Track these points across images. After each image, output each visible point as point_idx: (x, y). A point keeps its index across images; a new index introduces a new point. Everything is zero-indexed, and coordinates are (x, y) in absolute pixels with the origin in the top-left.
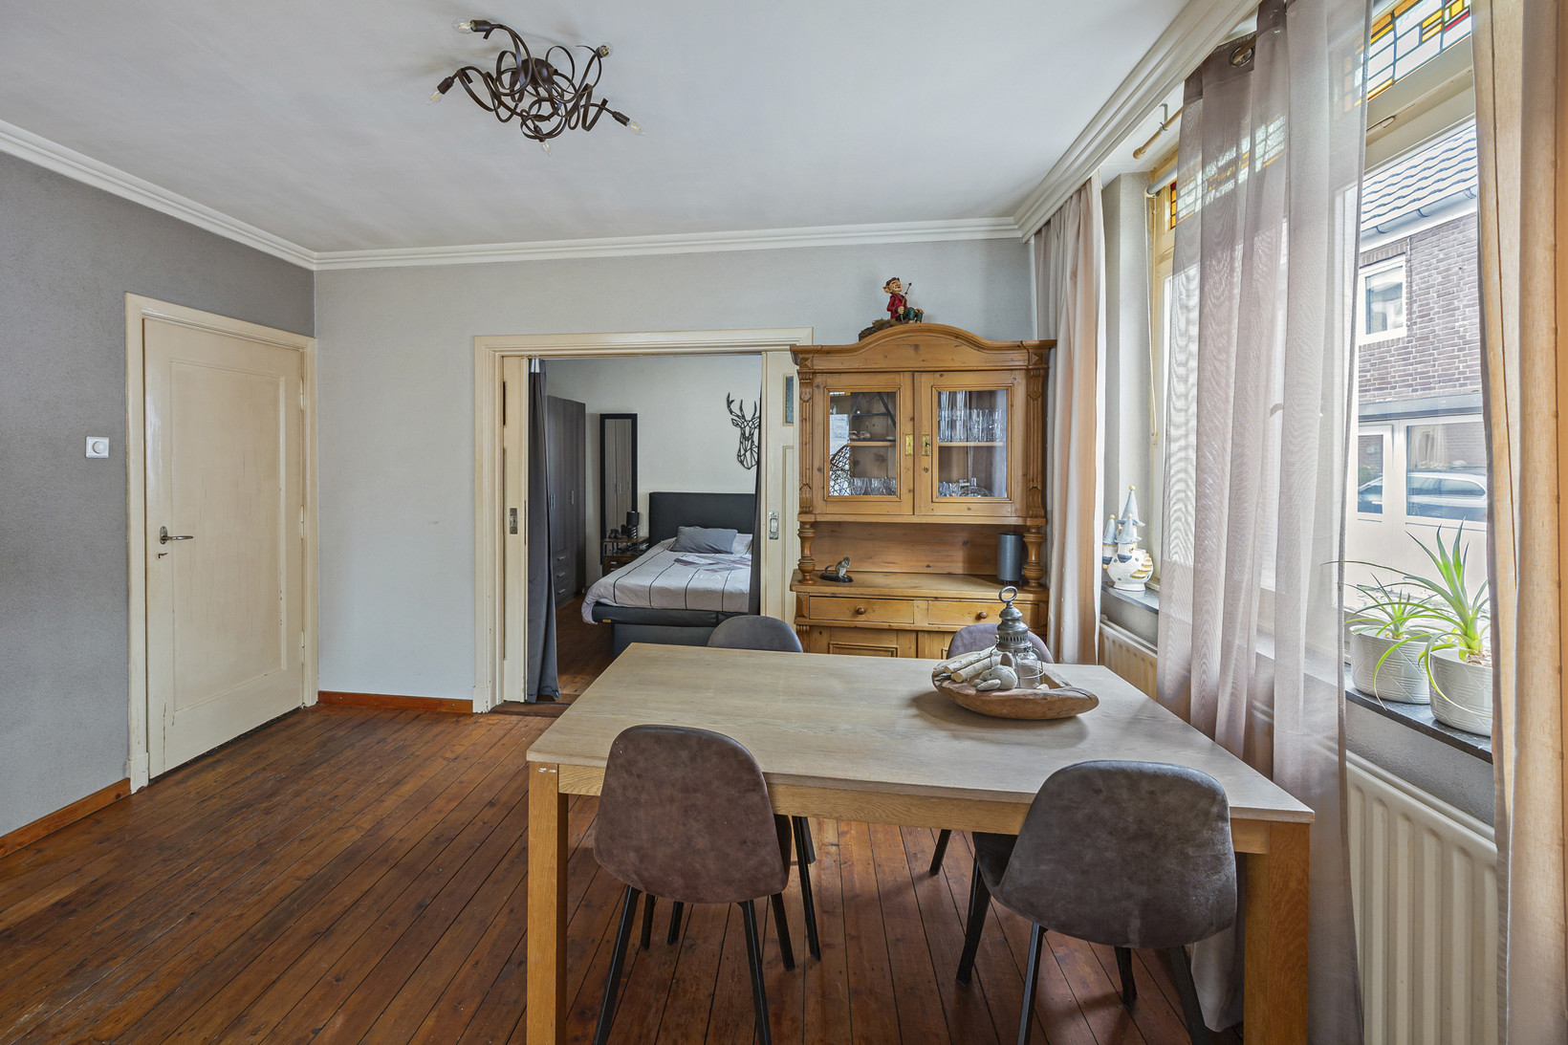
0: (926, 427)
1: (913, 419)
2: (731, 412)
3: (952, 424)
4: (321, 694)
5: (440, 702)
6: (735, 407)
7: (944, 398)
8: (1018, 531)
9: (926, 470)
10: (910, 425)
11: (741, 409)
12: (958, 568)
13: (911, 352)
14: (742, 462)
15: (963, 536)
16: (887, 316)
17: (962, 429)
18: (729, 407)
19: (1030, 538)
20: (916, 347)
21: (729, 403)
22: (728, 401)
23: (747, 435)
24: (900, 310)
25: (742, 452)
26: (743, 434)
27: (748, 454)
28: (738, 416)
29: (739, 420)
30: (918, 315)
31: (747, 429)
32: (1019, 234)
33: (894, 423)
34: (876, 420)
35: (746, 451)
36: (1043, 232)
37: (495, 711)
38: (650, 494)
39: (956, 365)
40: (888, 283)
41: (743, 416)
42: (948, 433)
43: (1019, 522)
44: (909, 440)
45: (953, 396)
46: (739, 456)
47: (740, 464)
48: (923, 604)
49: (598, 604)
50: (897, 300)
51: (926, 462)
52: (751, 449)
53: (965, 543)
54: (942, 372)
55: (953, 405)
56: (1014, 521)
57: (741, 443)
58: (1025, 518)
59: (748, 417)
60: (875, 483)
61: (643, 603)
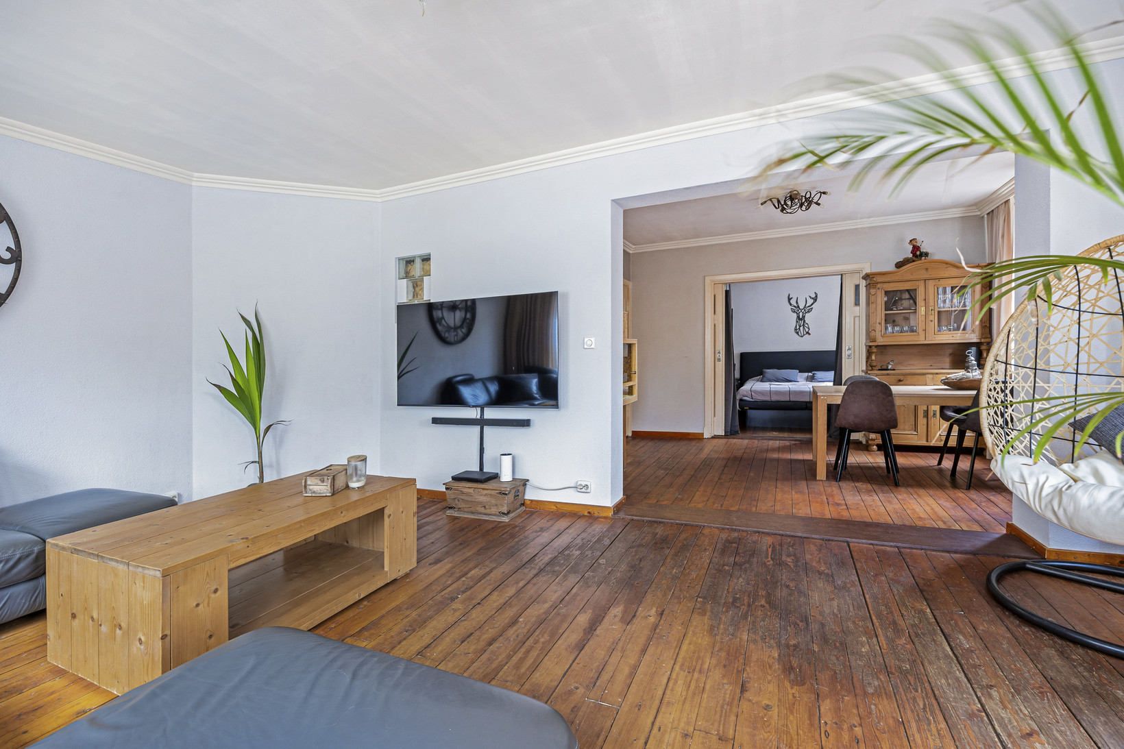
0: (931, 303)
1: (925, 300)
2: (791, 305)
3: (944, 302)
4: (633, 432)
5: (689, 434)
6: (793, 302)
7: (940, 290)
8: (978, 345)
9: (932, 321)
10: (923, 303)
11: (797, 303)
12: (947, 365)
13: (925, 271)
14: (797, 333)
15: (949, 351)
16: (911, 256)
17: (949, 302)
18: (789, 301)
19: (983, 347)
20: (927, 269)
21: (789, 299)
22: (789, 298)
23: (801, 317)
24: (918, 253)
25: (798, 327)
26: (798, 317)
27: (802, 328)
28: (795, 307)
29: (796, 309)
30: (927, 254)
31: (801, 314)
32: (979, 213)
33: (915, 303)
34: (904, 302)
35: (800, 327)
36: (991, 214)
37: (713, 438)
38: (741, 354)
39: (947, 275)
40: (911, 241)
41: (798, 306)
42: (942, 305)
43: (978, 341)
44: (923, 309)
45: (945, 289)
46: (796, 329)
47: (796, 334)
48: (931, 376)
49: (741, 400)
50: (916, 249)
51: (931, 318)
52: (803, 325)
53: (950, 355)
54: (939, 279)
55: (945, 292)
56: (975, 340)
57: (797, 322)
58: (981, 339)
59: (801, 307)
60: (906, 328)
61: (768, 399)
